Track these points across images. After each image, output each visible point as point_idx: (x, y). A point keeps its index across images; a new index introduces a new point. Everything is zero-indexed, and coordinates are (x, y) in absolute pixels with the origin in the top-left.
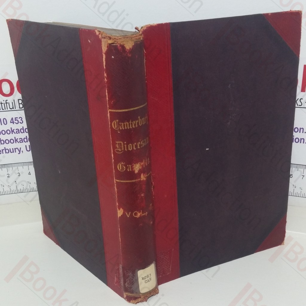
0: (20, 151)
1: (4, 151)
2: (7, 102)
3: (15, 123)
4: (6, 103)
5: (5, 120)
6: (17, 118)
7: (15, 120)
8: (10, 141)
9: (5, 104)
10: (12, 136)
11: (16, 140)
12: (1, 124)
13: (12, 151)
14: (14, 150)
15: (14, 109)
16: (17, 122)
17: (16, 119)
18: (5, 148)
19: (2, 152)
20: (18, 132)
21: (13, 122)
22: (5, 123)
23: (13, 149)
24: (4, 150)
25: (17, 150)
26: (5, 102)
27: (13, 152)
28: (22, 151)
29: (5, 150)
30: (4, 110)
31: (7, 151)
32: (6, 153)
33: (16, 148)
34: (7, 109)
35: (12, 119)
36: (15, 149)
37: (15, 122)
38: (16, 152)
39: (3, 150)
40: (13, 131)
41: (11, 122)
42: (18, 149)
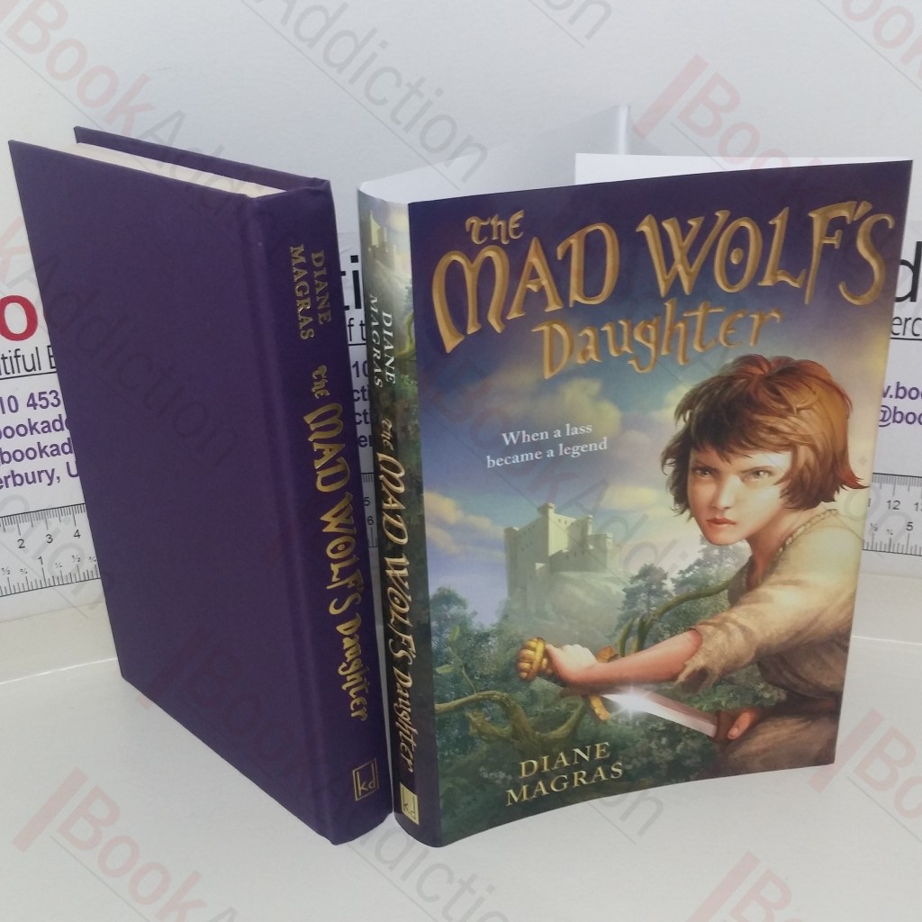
0: (51, 478)
1: (10, 481)
2: (19, 353)
3: (38, 407)
4: (16, 357)
5: (12, 400)
6: (45, 393)
7: (40, 399)
8: (25, 455)
9: (14, 360)
10: (30, 441)
11: (42, 451)
12: (4, 412)
13: (31, 479)
14: (36, 477)
15: (38, 371)
16: (44, 403)
17: (43, 396)
18: (12, 472)
19: (4, 484)
20: (46, 429)
21: (34, 405)
22: (14, 408)
23: (33, 473)
24: (9, 477)
25: (44, 476)
26: (13, 354)
27: (34, 481)
28: (58, 478)
29: (14, 477)
30: (12, 375)
31: (18, 480)
32: (15, 484)
33: (42, 471)
34: (19, 372)
35: (32, 396)
36: (39, 473)
37: (39, 403)
38: (40, 481)
39: (6, 478)
40: (33, 428)
41: (29, 405)
42: (47, 473)
